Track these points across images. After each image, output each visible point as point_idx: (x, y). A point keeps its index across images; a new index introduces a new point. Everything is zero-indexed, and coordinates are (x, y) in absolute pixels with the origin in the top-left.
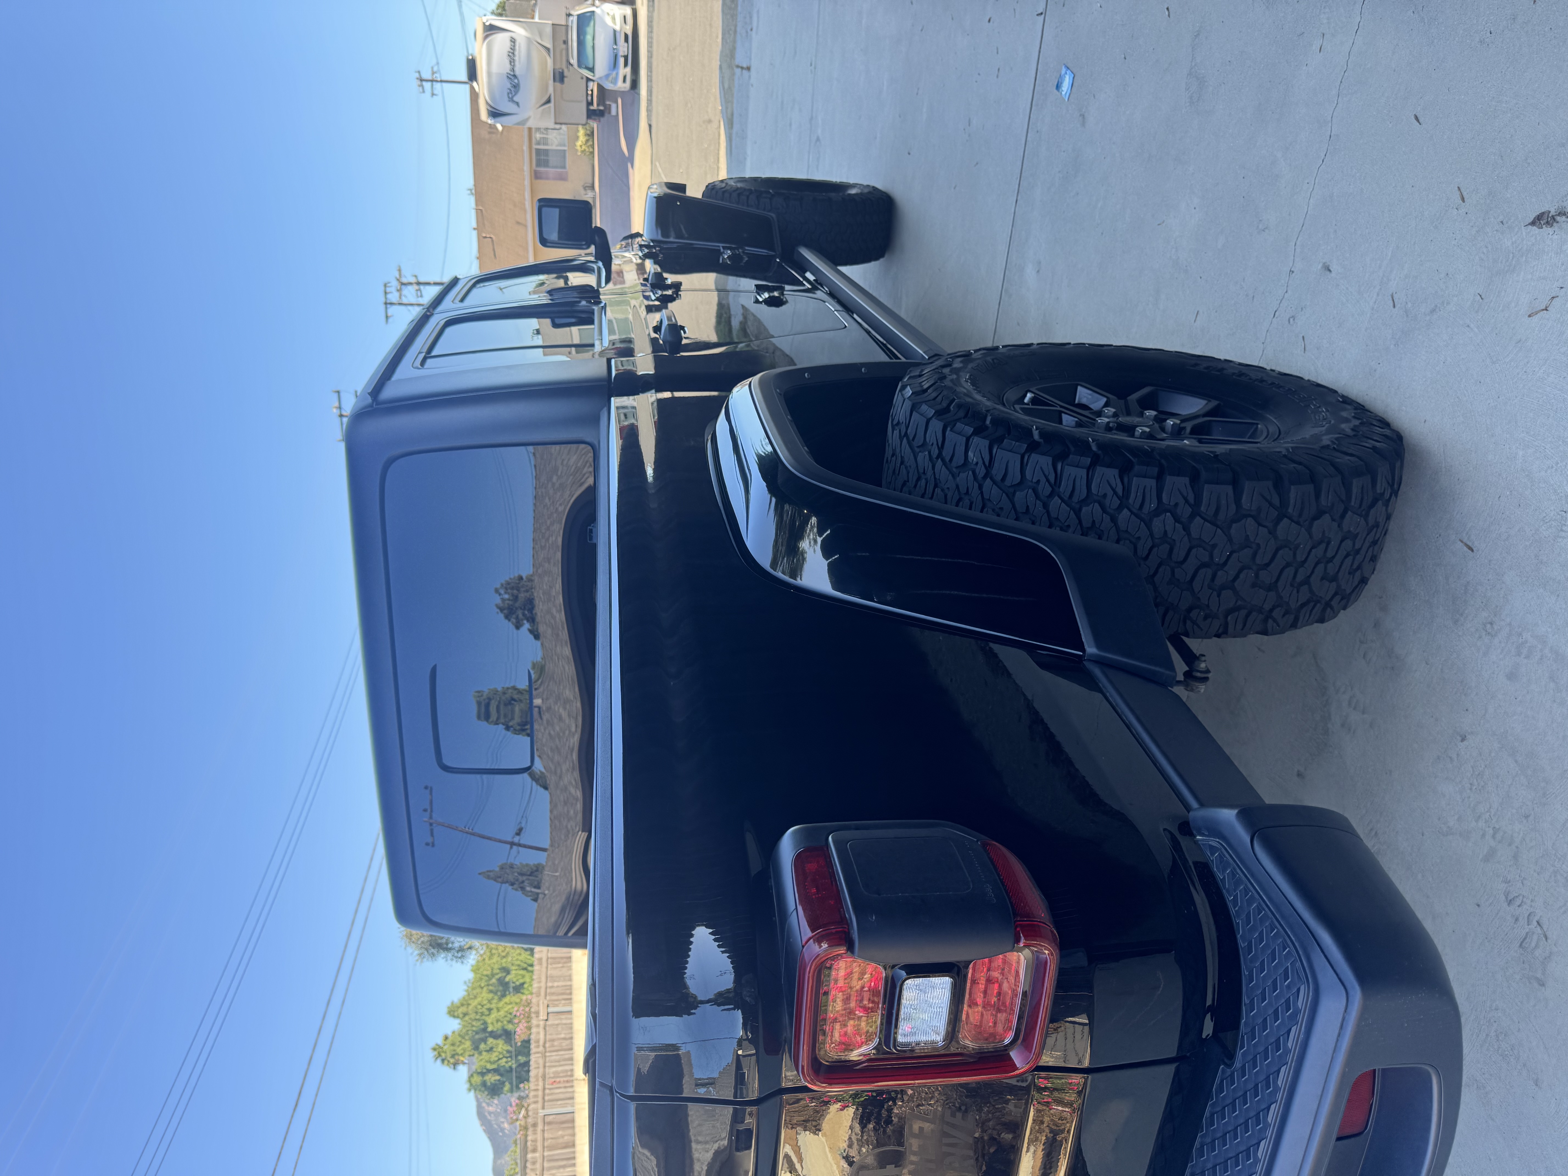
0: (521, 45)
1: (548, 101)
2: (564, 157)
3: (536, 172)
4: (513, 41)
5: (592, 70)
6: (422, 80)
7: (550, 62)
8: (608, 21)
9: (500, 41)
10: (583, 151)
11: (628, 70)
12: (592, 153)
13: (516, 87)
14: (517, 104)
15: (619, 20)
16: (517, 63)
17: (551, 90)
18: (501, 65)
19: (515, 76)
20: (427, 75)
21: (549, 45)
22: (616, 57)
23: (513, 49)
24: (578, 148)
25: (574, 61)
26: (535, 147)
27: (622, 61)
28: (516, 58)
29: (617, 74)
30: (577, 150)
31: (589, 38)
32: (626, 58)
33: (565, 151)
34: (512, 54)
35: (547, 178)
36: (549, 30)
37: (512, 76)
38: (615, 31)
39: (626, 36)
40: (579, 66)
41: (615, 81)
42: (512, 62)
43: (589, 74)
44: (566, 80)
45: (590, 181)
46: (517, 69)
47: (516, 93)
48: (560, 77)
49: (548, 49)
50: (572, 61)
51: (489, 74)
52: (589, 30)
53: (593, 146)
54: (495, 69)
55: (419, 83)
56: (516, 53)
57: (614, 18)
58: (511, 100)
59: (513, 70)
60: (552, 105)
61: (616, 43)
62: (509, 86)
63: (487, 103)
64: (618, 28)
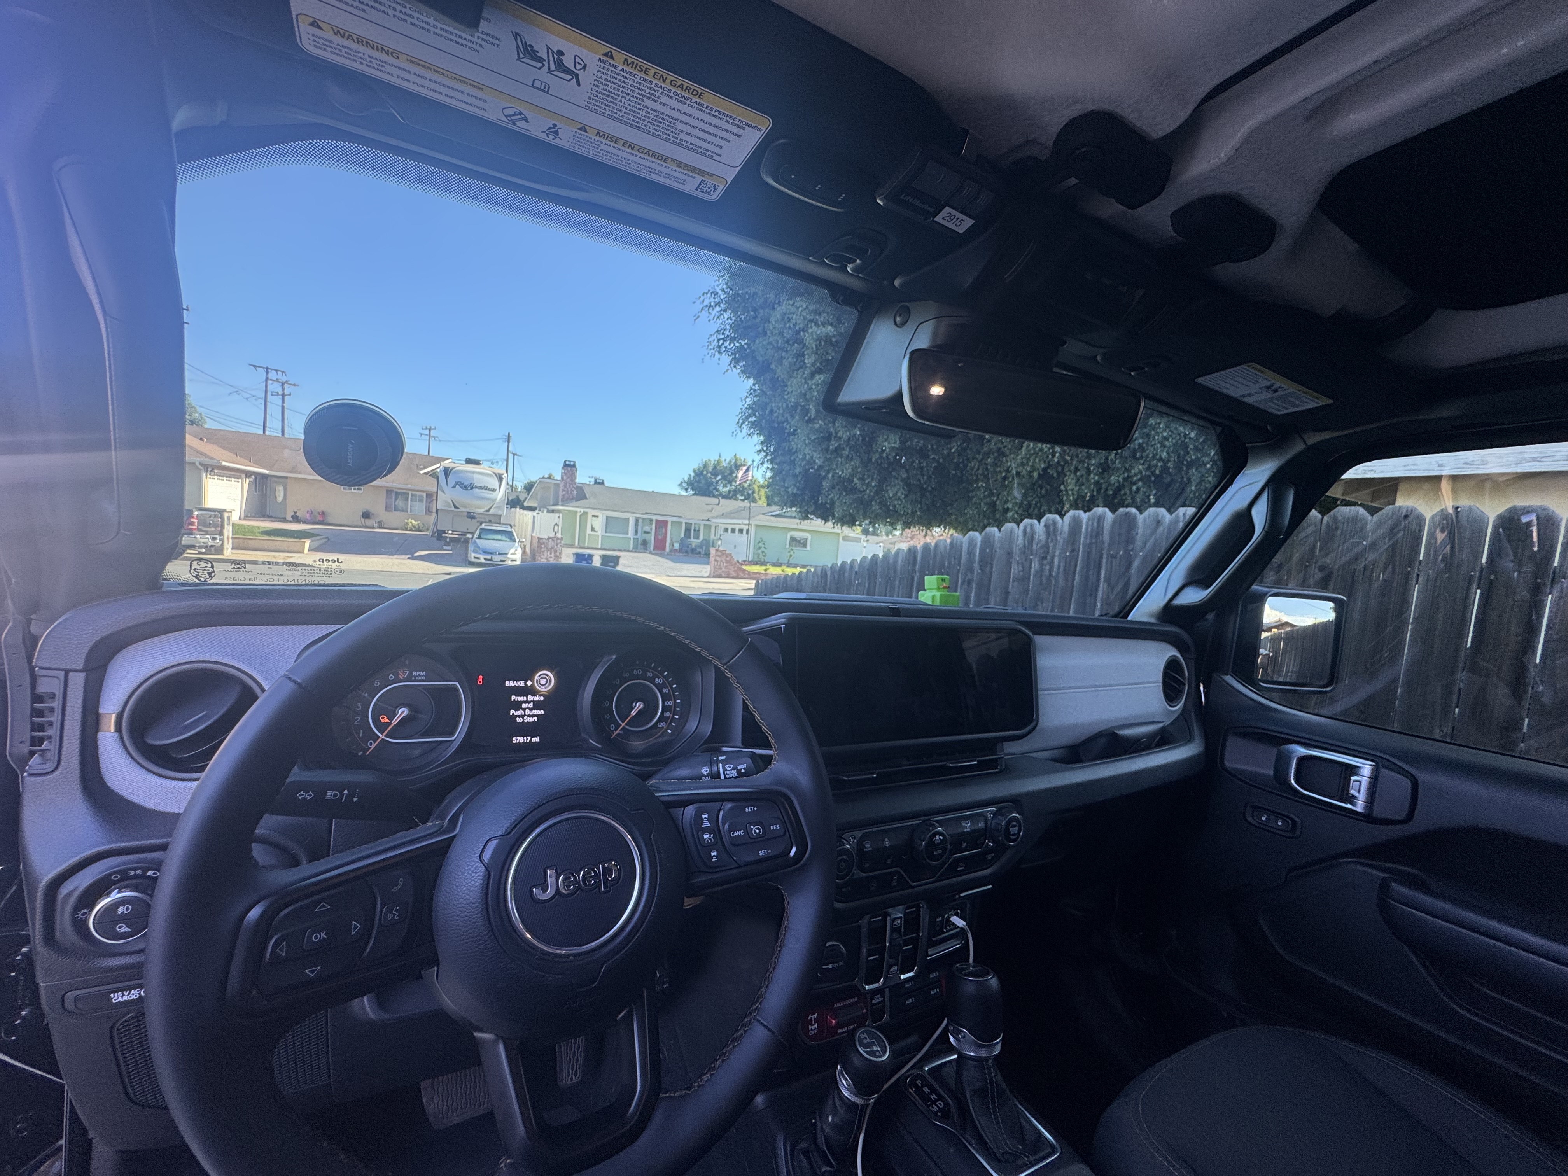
0: (492, 495)
1: (455, 507)
2: (403, 511)
3: (392, 491)
4: (494, 490)
5: (479, 537)
6: (430, 430)
7: (481, 511)
8: (512, 551)
9: (493, 483)
10: (407, 524)
11: (483, 561)
12: (406, 530)
13: (465, 488)
14: (454, 487)
15: (513, 557)
16: (480, 490)
17: (462, 509)
18: (479, 480)
19: (472, 488)
20: (433, 433)
21: (491, 511)
22: (491, 553)
23: (489, 490)
24: (410, 521)
25: (483, 526)
26: (410, 493)
27: (489, 557)
28: (484, 491)
29: (480, 554)
30: (408, 520)
31: (499, 537)
32: (491, 560)
33: (407, 511)
34: (485, 488)
35: (387, 498)
36: (500, 513)
37: (472, 487)
38: (506, 554)
39: (504, 561)
40: (481, 529)
41: (474, 551)
42: (481, 488)
43: (476, 535)
44: (470, 520)
45: (385, 526)
46: (477, 490)
47: (461, 488)
48: (471, 516)
49: (488, 511)
50: (483, 525)
51: (473, 472)
52: (504, 538)
53: (411, 530)
54: (476, 476)
55: (428, 427)
56: (487, 491)
57: (514, 554)
58: (457, 483)
59: (476, 487)
60: (453, 509)
61: (500, 554)
62: (466, 483)
63: (453, 468)
64: (509, 556)
